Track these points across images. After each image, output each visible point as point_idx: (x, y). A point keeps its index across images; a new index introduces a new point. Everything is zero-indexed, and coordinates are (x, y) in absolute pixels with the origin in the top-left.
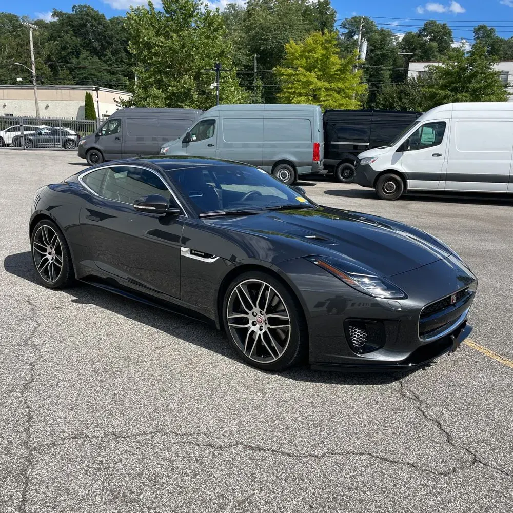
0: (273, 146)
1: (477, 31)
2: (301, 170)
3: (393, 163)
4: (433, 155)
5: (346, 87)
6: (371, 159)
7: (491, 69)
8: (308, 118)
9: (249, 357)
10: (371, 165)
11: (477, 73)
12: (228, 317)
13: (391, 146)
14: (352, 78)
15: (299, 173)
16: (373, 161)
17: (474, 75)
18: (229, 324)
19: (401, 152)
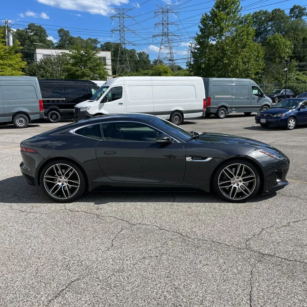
0: (9, 103)
1: (60, 31)
2: (32, 117)
3: (100, 109)
4: (119, 104)
5: (14, 64)
6: (86, 108)
7: (96, 56)
8: (32, 85)
9: (233, 199)
10: (88, 111)
11: (91, 57)
12: (219, 184)
13: (97, 100)
14: (16, 58)
15: (31, 119)
16: (89, 109)
17: (89, 59)
18: (220, 187)
19: (103, 103)
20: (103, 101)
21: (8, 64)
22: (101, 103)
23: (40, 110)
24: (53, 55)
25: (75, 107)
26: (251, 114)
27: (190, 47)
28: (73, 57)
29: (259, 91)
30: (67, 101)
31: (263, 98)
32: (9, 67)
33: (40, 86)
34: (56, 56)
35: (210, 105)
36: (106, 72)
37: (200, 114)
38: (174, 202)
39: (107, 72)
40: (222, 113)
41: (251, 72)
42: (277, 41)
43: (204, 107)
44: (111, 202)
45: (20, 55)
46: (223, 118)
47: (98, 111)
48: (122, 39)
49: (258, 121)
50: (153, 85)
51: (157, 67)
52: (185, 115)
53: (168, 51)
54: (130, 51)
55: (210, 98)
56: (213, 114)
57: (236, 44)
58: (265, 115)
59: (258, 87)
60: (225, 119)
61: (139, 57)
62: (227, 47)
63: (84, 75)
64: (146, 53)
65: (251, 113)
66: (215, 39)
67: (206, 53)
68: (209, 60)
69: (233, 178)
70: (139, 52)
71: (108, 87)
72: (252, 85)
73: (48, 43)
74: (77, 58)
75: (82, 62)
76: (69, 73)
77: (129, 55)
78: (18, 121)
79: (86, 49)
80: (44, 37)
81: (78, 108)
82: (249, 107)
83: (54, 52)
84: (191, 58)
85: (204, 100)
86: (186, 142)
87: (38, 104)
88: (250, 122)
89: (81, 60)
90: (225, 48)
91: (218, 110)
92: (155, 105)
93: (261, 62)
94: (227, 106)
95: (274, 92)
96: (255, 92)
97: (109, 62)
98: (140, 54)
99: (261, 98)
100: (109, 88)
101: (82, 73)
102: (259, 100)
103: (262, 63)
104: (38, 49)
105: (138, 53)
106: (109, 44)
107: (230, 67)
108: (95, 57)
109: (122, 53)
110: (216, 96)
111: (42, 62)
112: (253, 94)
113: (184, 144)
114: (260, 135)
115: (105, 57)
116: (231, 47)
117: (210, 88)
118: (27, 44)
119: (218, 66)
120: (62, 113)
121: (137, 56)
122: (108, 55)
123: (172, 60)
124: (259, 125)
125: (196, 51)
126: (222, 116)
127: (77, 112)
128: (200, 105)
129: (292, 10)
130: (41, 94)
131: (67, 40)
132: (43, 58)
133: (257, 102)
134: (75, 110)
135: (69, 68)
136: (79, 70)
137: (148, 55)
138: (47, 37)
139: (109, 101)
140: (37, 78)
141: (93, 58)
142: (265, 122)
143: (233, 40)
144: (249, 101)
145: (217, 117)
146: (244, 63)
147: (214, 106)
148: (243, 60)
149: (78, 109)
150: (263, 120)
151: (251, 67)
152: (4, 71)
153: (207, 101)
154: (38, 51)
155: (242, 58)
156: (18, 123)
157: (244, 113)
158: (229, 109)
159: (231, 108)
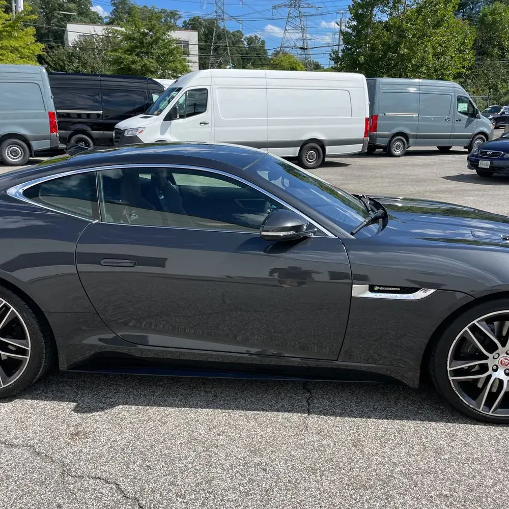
2: (36, 145)
3: (163, 133)
4: (201, 124)
5: (21, 46)
6: (137, 129)
7: (169, 35)
8: (36, 82)
9: (490, 413)
10: (139, 136)
11: (158, 38)
12: (449, 369)
13: (157, 115)
14: (25, 36)
15: (34, 149)
16: (141, 132)
17: (156, 41)
18: (451, 378)
19: (169, 121)
20: (170, 117)
21: (11, 47)
22: (165, 120)
23: (51, 132)
24: (97, 35)
25: (115, 127)
26: (451, 149)
27: (339, 25)
28: (128, 38)
29: (470, 104)
30: (106, 117)
31: (476, 120)
32: (13, 53)
33: (50, 85)
34: (101, 37)
35: (376, 131)
36: (185, 65)
37: (358, 148)
38: (309, 413)
39: (189, 67)
40: (398, 147)
41: (448, 73)
42: (498, 18)
43: (367, 133)
44: (123, 404)
45: (31, 30)
46: (398, 156)
47: (158, 137)
48: (220, 12)
49: (473, 164)
50: (268, 87)
51: (278, 60)
52: (329, 150)
53: (299, 35)
54: (233, 34)
55: (376, 117)
56: (380, 147)
57: (424, 19)
58: (489, 152)
59: (467, 98)
60: (403, 157)
61: (249, 44)
62: (407, 23)
63: (146, 70)
64: (260, 39)
65: (451, 147)
66: (386, 9)
67: (366, 36)
68: (373, 48)
69: (497, 352)
70: (248, 37)
71: (179, 90)
72: (457, 95)
73: (93, 16)
74: (134, 39)
75: (144, 47)
76: (119, 66)
77: (231, 41)
78: (8, 153)
79: (151, 22)
80: (86, 6)
81: (120, 129)
82: (450, 137)
83: (99, 30)
84: (339, 45)
85: (367, 120)
86: (352, 234)
87: (47, 121)
88: (452, 166)
89: (142, 43)
90: (404, 26)
91: (390, 141)
92: (270, 128)
93: (470, 55)
94: (408, 134)
95: (488, 109)
96: (463, 107)
97: (194, 50)
98: (250, 41)
99: (472, 119)
100: (182, 90)
101: (142, 67)
102: (469, 122)
103: (468, 57)
104: (71, 25)
105: (246, 38)
106: (198, 20)
107: (411, 62)
108: (168, 37)
109: (219, 37)
110: (388, 114)
111: (76, 47)
112: (459, 112)
113: (345, 242)
114: (481, 193)
115: (188, 41)
116: (415, 25)
117: (377, 97)
118: (57, 18)
119: (390, 59)
120: (97, 139)
121: (245, 43)
122: (192, 37)
123: (306, 49)
124: (474, 172)
125: (350, 31)
126: (398, 152)
127: (119, 138)
128: (358, 130)
130: (52, 100)
131: (125, 11)
132: (77, 40)
133: (466, 127)
134: (116, 133)
135: (121, 58)
136: (137, 61)
137: (263, 43)
138: (92, 6)
139: (182, 117)
140: (46, 69)
141: (164, 40)
142: (489, 167)
143: (419, 11)
144: (449, 124)
145: (387, 152)
146: (437, 55)
147: (383, 132)
148: (435, 49)
149: (120, 132)
150: (484, 162)
151: (448, 62)
152: (3, 60)
153: (372, 124)
154: (70, 27)
155: (433, 47)
156: (8, 155)
157: (438, 147)
158: (411, 140)
159: (416, 137)
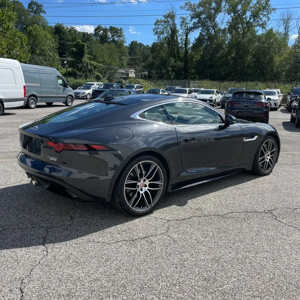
9: (265, 172)
18: (259, 164)
26: (53, 104)
29: (63, 80)
31: (67, 88)
40: (32, 103)
43: (24, 95)
46: (33, 108)
52: (6, 105)
59: (62, 77)
60: (36, 109)
65: (52, 103)
72: (57, 75)
82: (57, 97)
85: (24, 87)
91: (28, 99)
94: (37, 95)
96: (60, 82)
99: (65, 88)
102: (64, 90)
112: (59, 84)
126: (33, 106)
129: (30, 5)
133: (63, 92)
144: (55, 90)
157: (46, 103)
158: (39, 99)
159: (41, 97)
